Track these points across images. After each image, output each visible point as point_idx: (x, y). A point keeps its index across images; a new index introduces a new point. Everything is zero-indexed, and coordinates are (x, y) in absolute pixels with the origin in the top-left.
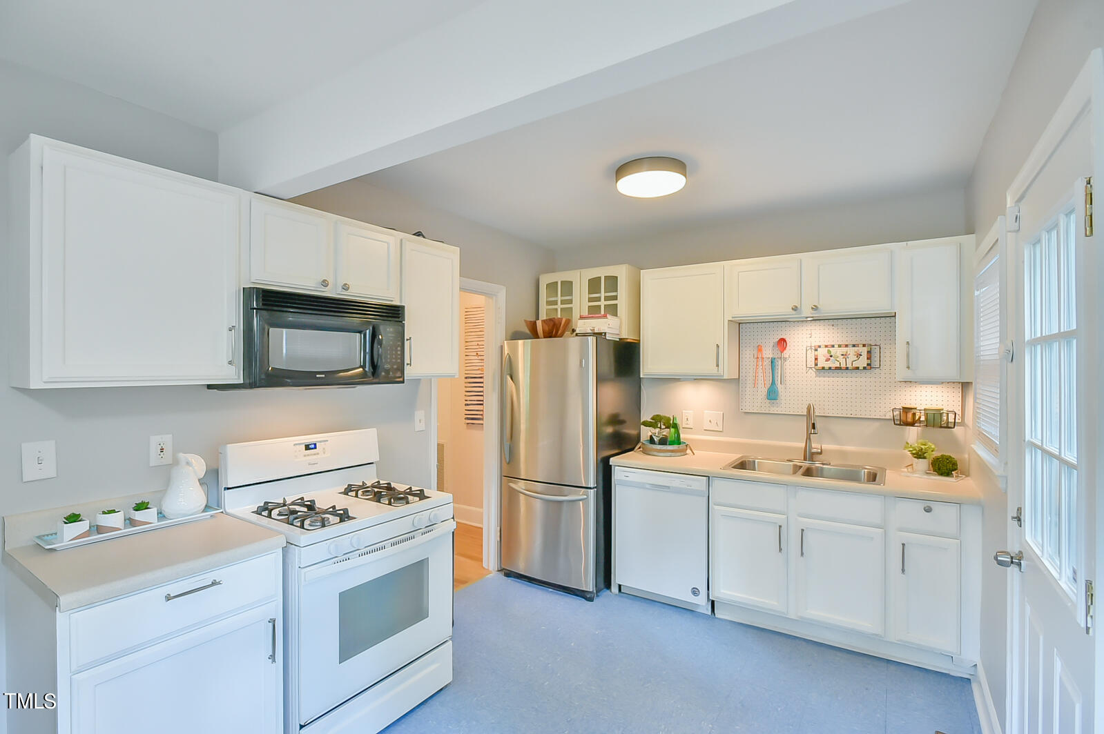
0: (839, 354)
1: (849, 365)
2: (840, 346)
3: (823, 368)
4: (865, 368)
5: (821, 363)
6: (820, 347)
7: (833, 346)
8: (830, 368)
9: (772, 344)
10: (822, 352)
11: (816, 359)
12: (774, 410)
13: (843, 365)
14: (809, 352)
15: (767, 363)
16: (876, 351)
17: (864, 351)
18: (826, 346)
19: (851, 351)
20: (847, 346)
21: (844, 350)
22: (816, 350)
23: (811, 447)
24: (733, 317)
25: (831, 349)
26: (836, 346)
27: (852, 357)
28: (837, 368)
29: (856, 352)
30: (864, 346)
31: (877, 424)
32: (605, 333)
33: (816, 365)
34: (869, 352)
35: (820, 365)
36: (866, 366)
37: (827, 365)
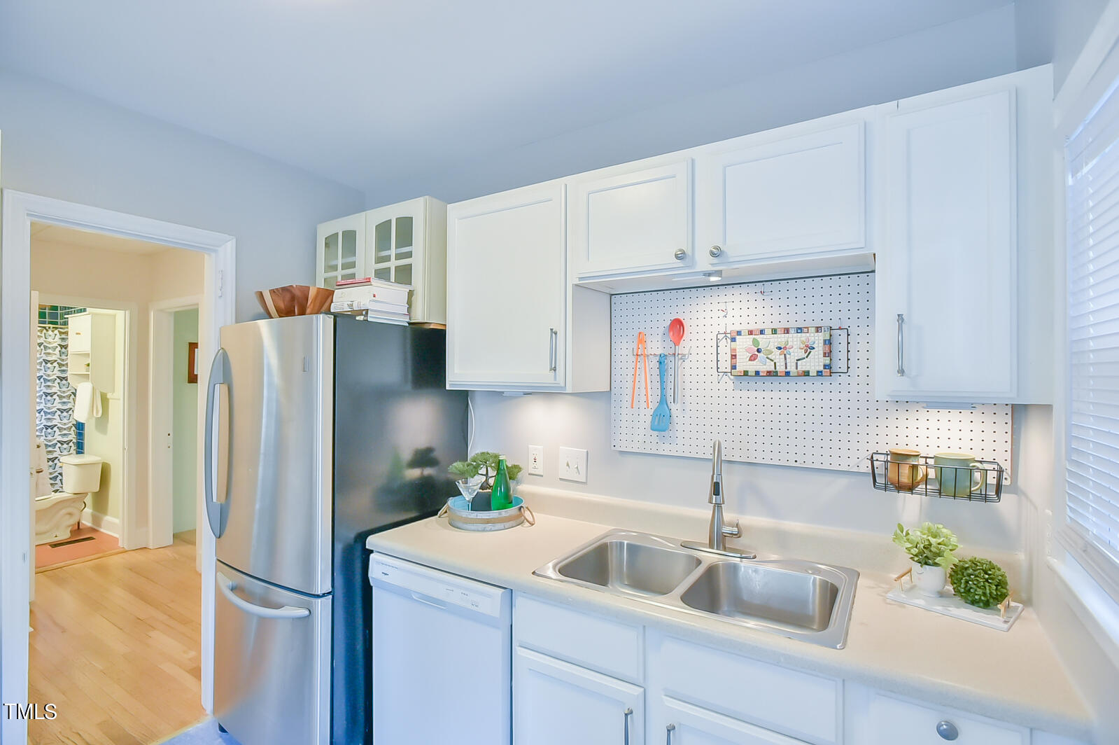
0: (772, 347)
1: (791, 368)
2: (774, 331)
3: (746, 373)
4: (819, 373)
5: (743, 364)
6: (739, 333)
7: (762, 332)
8: (757, 373)
9: (661, 330)
10: (744, 343)
11: (734, 357)
12: (666, 449)
13: (781, 368)
14: (722, 343)
15: (654, 363)
16: (840, 339)
17: (818, 340)
18: (751, 333)
19: (795, 340)
20: (787, 331)
21: (781, 339)
22: (733, 340)
23: (721, 522)
24: (581, 279)
25: (759, 337)
26: (768, 331)
27: (796, 353)
28: (769, 374)
29: (802, 342)
30: (818, 329)
31: (843, 481)
32: (367, 311)
33: (734, 367)
34: (828, 342)
35: (741, 367)
36: (821, 368)
37: (752, 367)
